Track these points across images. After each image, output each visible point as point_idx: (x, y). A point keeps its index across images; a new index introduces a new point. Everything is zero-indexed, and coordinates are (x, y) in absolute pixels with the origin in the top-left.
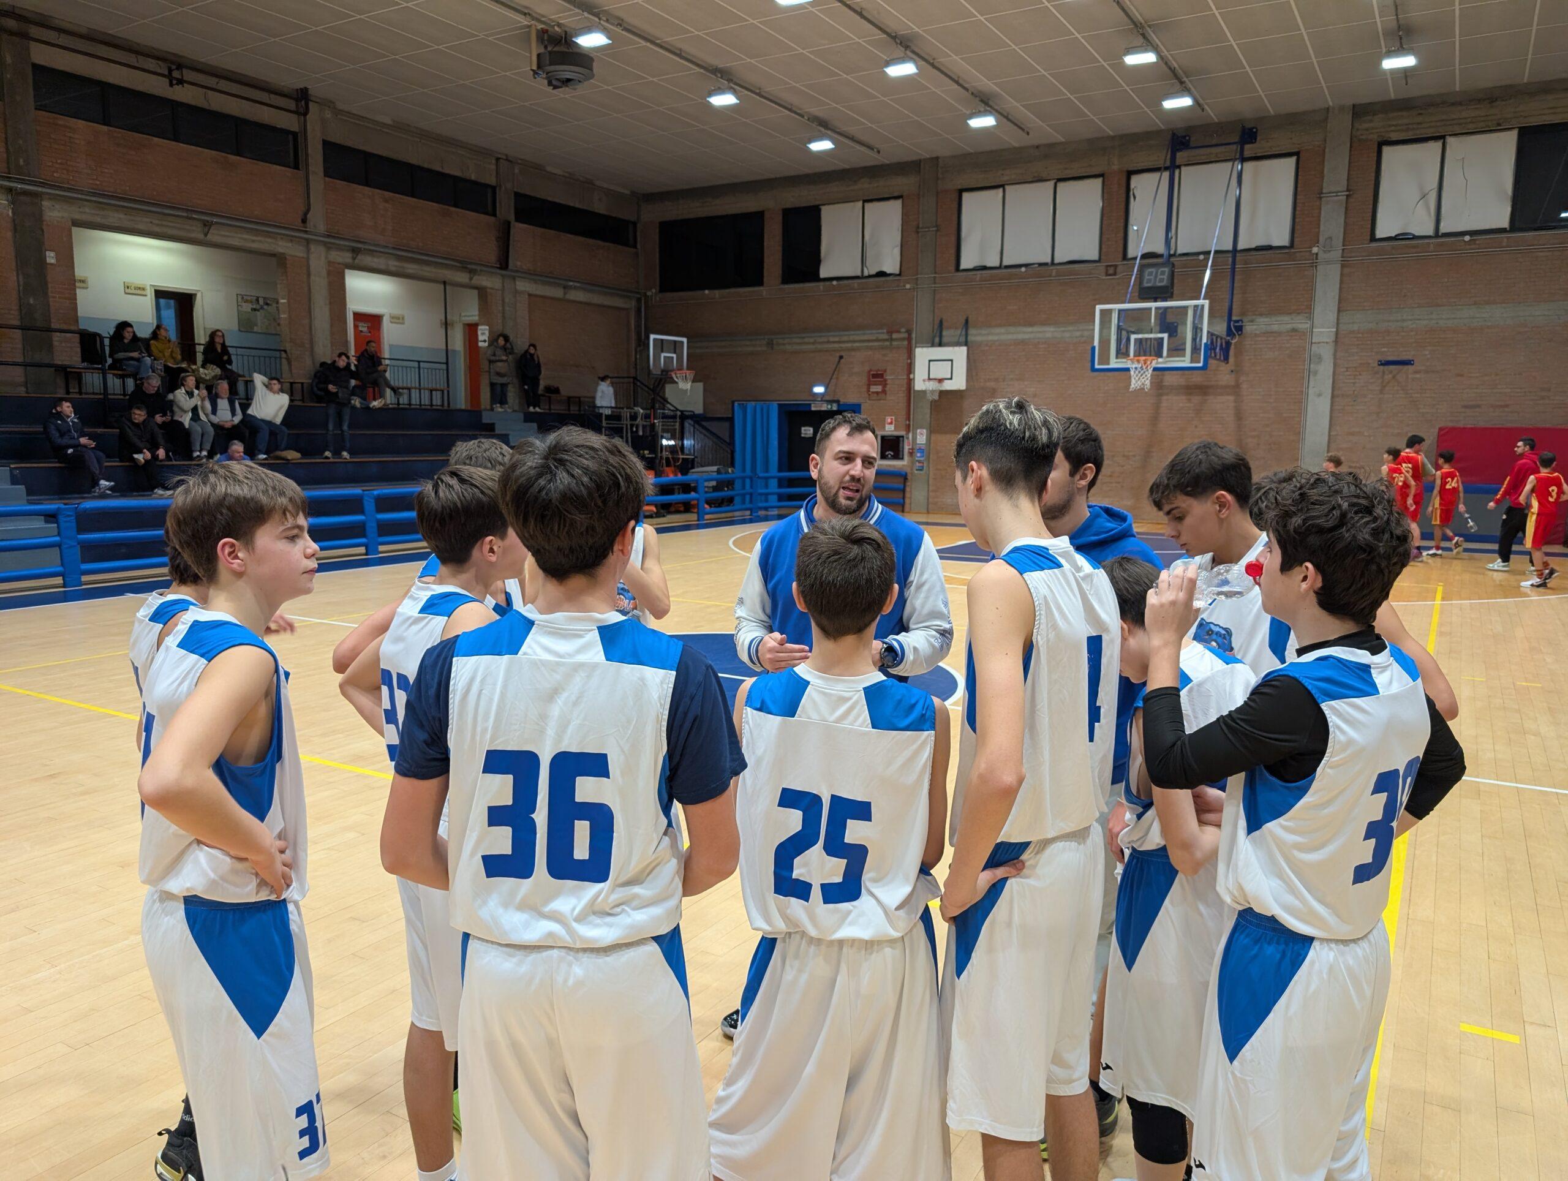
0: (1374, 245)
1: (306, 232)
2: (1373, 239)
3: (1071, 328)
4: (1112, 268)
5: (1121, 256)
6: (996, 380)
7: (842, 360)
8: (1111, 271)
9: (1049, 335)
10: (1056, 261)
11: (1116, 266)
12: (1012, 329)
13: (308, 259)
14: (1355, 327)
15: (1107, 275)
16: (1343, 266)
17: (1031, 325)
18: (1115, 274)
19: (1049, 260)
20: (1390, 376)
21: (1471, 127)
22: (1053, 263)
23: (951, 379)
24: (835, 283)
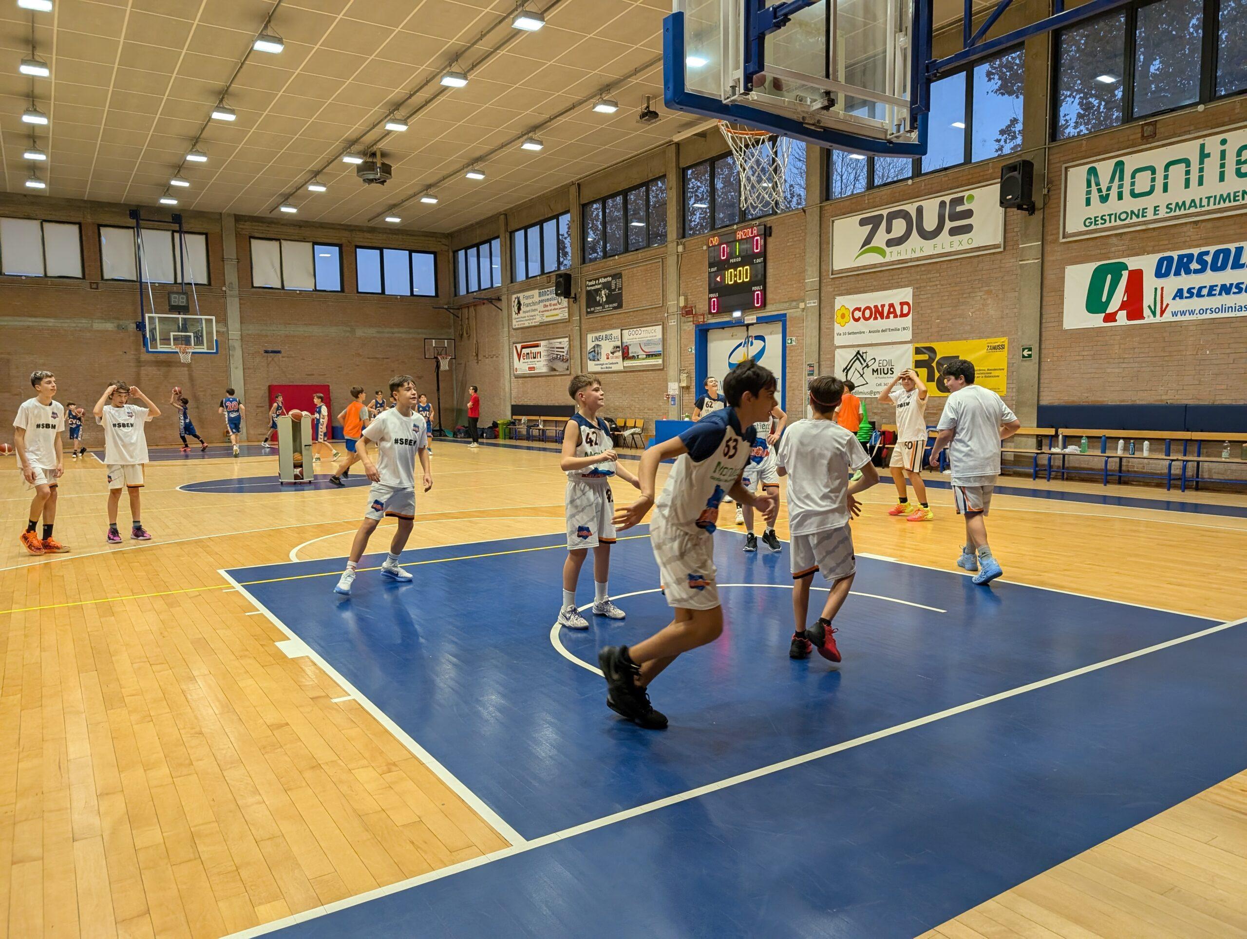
0: (254, 290)
2: (253, 287)
4: (95, 284)
5: (100, 277)
8: (94, 286)
10: (49, 275)
11: (97, 283)
14: (250, 332)
15: (91, 288)
16: (240, 299)
18: (97, 289)
19: (43, 274)
20: (270, 359)
21: (293, 238)
22: (46, 277)
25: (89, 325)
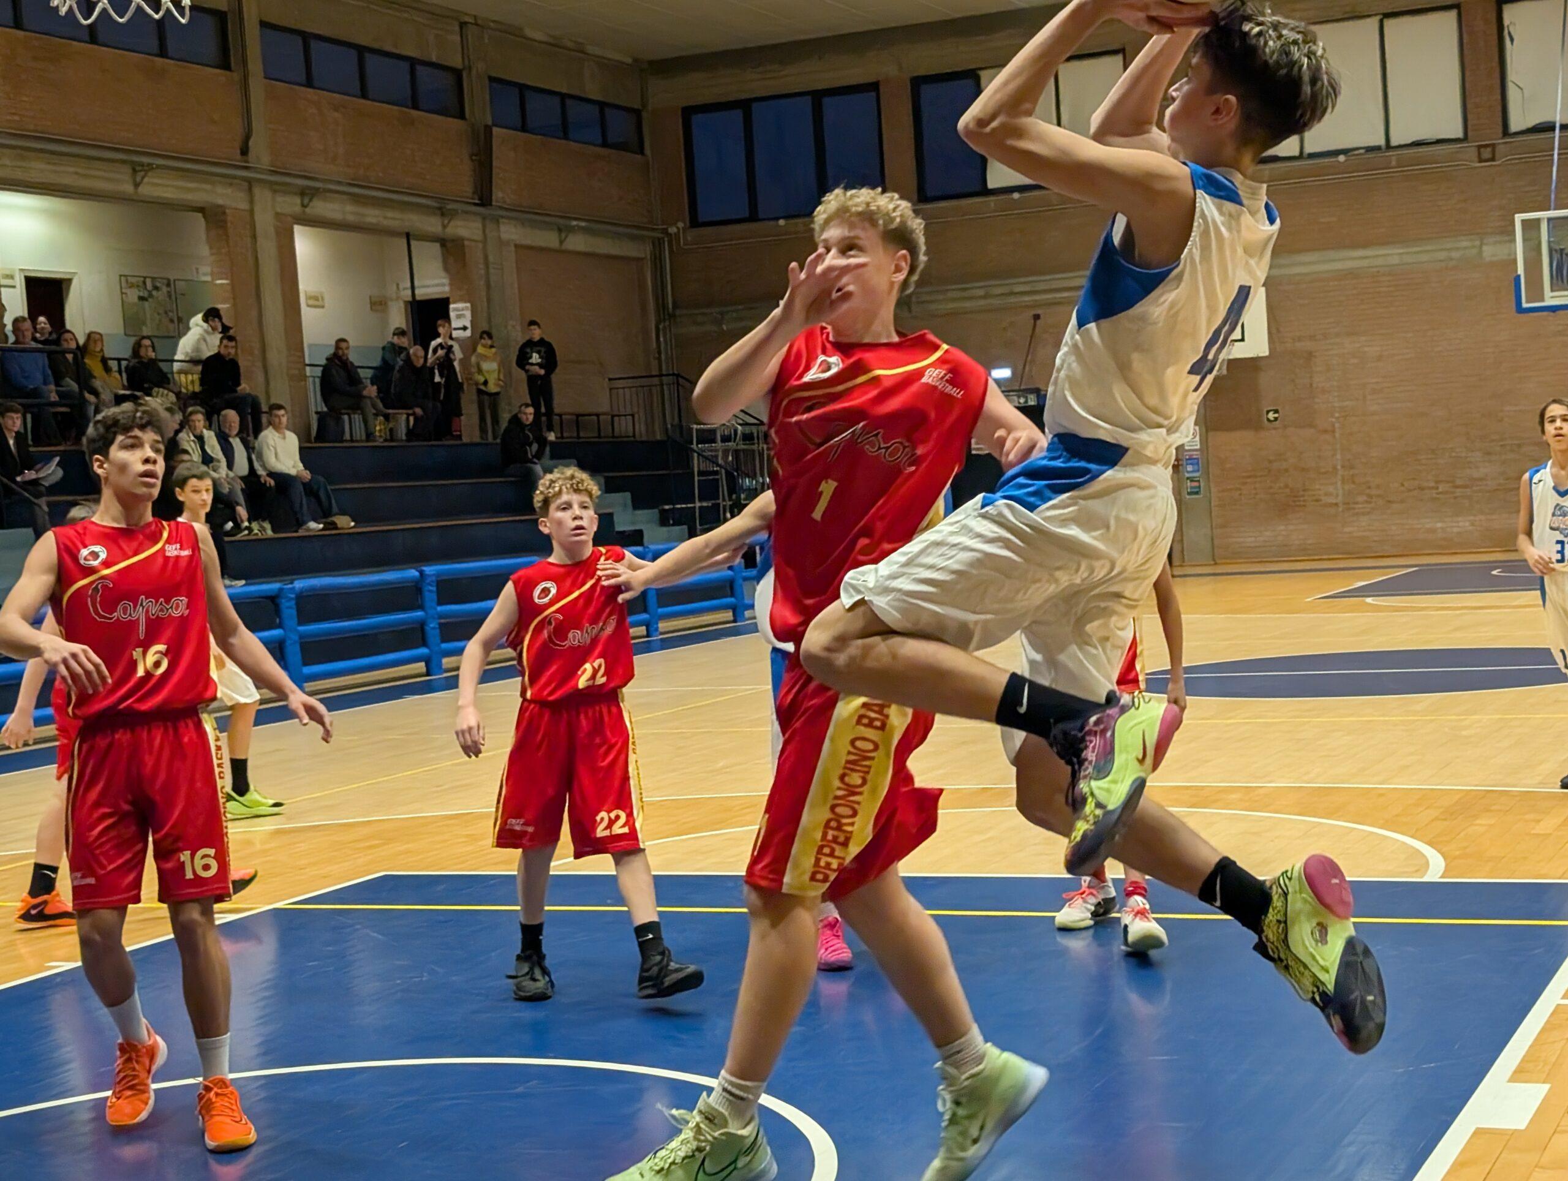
1: (246, 168)
3: (1429, 248)
4: (1489, 149)
5: (1500, 130)
6: (1312, 338)
7: (1038, 322)
8: (1487, 153)
9: (1395, 260)
10: (1394, 142)
11: (1493, 146)
12: (1332, 254)
13: (251, 212)
15: (1481, 161)
17: (1366, 245)
18: (1493, 159)
19: (1382, 142)
22: (1388, 146)
23: (1242, 340)
24: (1016, 195)
25: (1474, 251)
